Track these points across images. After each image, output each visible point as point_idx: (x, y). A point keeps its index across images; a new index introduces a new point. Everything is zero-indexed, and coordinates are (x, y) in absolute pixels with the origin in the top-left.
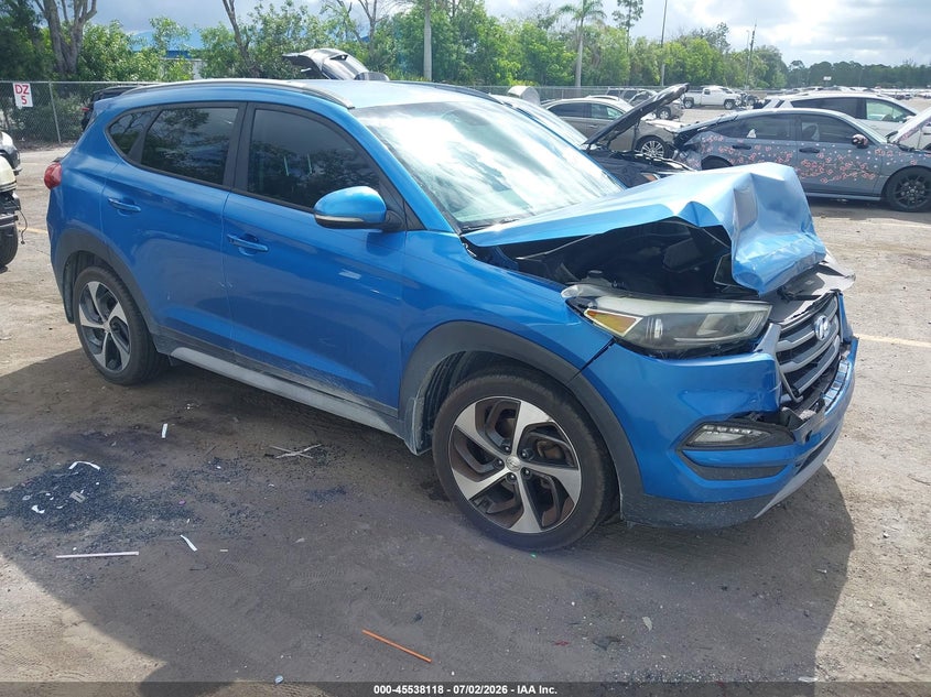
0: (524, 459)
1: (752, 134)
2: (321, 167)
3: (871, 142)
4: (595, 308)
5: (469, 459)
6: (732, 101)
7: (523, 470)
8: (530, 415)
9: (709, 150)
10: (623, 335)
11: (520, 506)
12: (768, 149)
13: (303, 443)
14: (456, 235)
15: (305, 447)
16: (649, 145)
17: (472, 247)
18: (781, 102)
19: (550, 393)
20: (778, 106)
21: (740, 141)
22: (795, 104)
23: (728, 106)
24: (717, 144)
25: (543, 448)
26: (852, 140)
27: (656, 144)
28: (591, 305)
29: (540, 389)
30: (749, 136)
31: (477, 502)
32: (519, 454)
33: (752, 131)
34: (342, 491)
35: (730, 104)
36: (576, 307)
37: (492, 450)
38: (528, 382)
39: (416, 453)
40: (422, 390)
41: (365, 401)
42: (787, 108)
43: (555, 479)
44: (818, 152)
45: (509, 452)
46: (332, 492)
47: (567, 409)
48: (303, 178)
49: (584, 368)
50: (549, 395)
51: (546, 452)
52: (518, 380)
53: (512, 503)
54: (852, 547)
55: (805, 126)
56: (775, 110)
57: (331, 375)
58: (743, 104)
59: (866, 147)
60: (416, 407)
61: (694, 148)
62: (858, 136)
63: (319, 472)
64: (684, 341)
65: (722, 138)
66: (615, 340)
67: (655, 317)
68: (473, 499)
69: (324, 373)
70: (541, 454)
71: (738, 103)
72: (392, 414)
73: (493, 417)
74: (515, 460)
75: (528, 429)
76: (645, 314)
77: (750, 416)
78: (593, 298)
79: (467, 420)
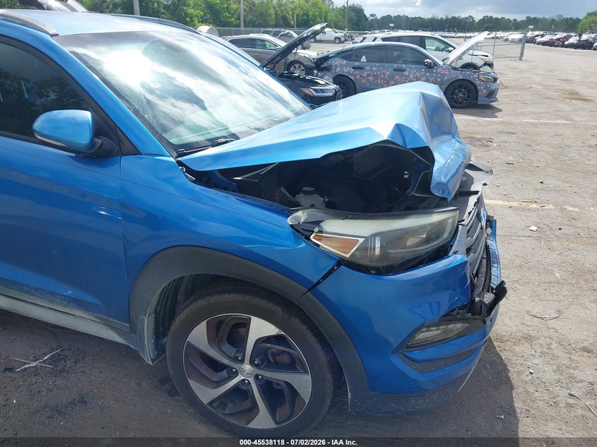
0: (257, 366)
1: (364, 59)
2: (55, 92)
3: (436, 64)
4: (320, 232)
5: (204, 369)
6: (339, 38)
7: (256, 377)
8: (260, 328)
9: (337, 70)
10: (348, 256)
11: (255, 406)
12: (374, 69)
13: (43, 350)
14: (172, 159)
15: (45, 354)
16: (295, 67)
17: (189, 171)
18: (375, 39)
19: (279, 308)
20: (374, 41)
21: (357, 64)
22: (384, 39)
23: (337, 41)
24: (342, 66)
25: (273, 354)
26: (423, 63)
27: (300, 66)
28: (316, 230)
29: (270, 306)
30: (362, 60)
31: (215, 405)
32: (252, 362)
33: (364, 57)
34: (83, 401)
35: (338, 40)
36: (302, 232)
37: (226, 361)
38: (257, 299)
39: (151, 363)
40: (151, 309)
41: (96, 317)
42: (379, 42)
43: (287, 383)
44: (404, 71)
45: (242, 361)
46: (72, 403)
47: (296, 322)
48: (38, 102)
49: (313, 287)
50: (278, 310)
51: (276, 358)
52: (247, 298)
53: (247, 404)
54: (512, 388)
55: (395, 54)
56: (373, 43)
57: (60, 295)
58: (346, 40)
59: (432, 68)
60: (147, 324)
61: (328, 69)
62: (427, 60)
63: (60, 382)
64: (398, 253)
65: (345, 62)
66: (341, 262)
67: (375, 235)
68: (211, 403)
69: (54, 293)
70: (272, 360)
71: (343, 39)
72: (125, 329)
73: (224, 331)
74: (247, 367)
75: (259, 341)
76: (367, 235)
77: (455, 313)
78: (318, 223)
79: (199, 335)
